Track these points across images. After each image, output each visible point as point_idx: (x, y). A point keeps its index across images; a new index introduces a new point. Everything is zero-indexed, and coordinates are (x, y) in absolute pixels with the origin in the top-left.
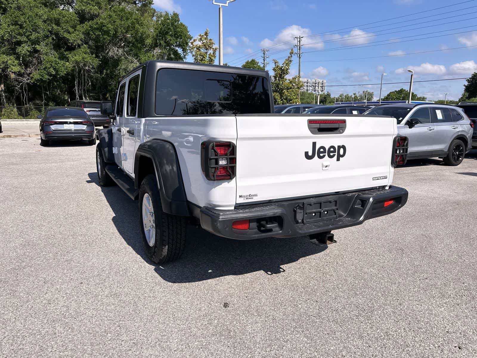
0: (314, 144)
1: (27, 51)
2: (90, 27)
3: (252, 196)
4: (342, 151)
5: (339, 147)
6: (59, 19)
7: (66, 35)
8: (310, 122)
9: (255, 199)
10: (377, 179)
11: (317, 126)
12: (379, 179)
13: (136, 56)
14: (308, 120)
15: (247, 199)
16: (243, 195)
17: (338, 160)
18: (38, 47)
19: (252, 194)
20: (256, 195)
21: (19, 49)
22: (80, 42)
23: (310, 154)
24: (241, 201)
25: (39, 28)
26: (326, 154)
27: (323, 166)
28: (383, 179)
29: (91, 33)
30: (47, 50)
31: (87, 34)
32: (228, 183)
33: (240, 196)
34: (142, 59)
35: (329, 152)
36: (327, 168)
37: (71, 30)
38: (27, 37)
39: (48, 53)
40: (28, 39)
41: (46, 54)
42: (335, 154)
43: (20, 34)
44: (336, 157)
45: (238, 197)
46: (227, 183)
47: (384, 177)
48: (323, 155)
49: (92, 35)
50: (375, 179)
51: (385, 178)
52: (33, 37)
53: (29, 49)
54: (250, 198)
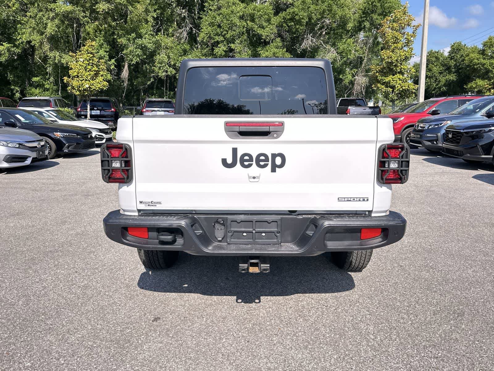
0: (235, 151)
1: (223, 50)
2: (284, 18)
3: (154, 203)
4: (278, 161)
5: (274, 156)
6: (254, 14)
7: (260, 31)
8: (227, 124)
9: (158, 207)
10: (347, 201)
11: (237, 129)
12: (350, 201)
13: (334, 45)
14: (225, 122)
15: (149, 205)
16: (144, 201)
17: (273, 170)
18: (232, 46)
19: (154, 201)
20: (160, 203)
21: (216, 50)
22: (273, 36)
23: (230, 161)
24: (142, 207)
25: (235, 25)
26: (254, 163)
27: (250, 177)
28: (359, 200)
29: (284, 25)
30: (240, 48)
31: (280, 26)
32: (128, 187)
33: (141, 202)
34: (339, 48)
35: (258, 161)
36: (255, 180)
37: (265, 24)
38: (224, 36)
39: (241, 51)
40: (225, 38)
41: (239, 53)
42: (268, 164)
43: (217, 34)
44: (269, 167)
45: (138, 203)
46: (126, 186)
47: (362, 199)
48: (249, 164)
49: (285, 27)
50: (344, 200)
51: (364, 200)
52: (228, 36)
53: (225, 49)
54: (152, 206)
